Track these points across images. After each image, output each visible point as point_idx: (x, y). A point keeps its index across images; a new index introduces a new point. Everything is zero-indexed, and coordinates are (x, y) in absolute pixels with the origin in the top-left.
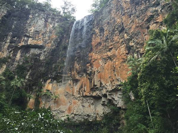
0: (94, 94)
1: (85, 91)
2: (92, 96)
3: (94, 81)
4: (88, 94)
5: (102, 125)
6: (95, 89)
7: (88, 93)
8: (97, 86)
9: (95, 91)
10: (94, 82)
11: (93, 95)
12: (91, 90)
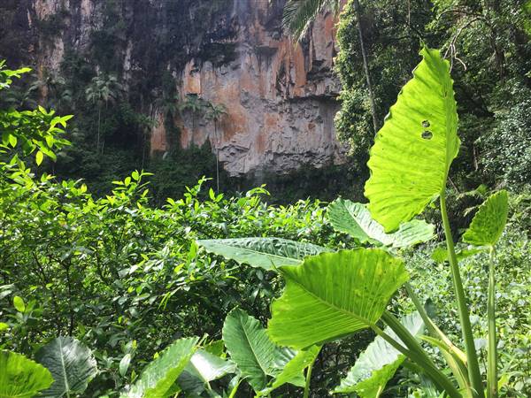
0: (320, 90)
1: (293, 85)
2: (313, 98)
3: (313, 47)
4: (303, 93)
5: (349, 176)
6: (319, 75)
7: (302, 89)
8: (325, 65)
9: (320, 80)
10: (314, 51)
11: (317, 94)
12: (308, 79)
